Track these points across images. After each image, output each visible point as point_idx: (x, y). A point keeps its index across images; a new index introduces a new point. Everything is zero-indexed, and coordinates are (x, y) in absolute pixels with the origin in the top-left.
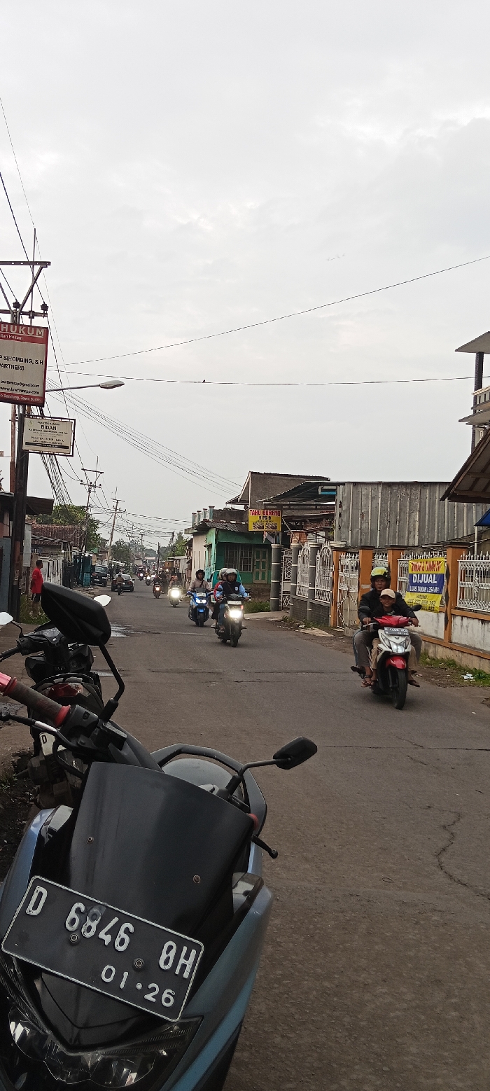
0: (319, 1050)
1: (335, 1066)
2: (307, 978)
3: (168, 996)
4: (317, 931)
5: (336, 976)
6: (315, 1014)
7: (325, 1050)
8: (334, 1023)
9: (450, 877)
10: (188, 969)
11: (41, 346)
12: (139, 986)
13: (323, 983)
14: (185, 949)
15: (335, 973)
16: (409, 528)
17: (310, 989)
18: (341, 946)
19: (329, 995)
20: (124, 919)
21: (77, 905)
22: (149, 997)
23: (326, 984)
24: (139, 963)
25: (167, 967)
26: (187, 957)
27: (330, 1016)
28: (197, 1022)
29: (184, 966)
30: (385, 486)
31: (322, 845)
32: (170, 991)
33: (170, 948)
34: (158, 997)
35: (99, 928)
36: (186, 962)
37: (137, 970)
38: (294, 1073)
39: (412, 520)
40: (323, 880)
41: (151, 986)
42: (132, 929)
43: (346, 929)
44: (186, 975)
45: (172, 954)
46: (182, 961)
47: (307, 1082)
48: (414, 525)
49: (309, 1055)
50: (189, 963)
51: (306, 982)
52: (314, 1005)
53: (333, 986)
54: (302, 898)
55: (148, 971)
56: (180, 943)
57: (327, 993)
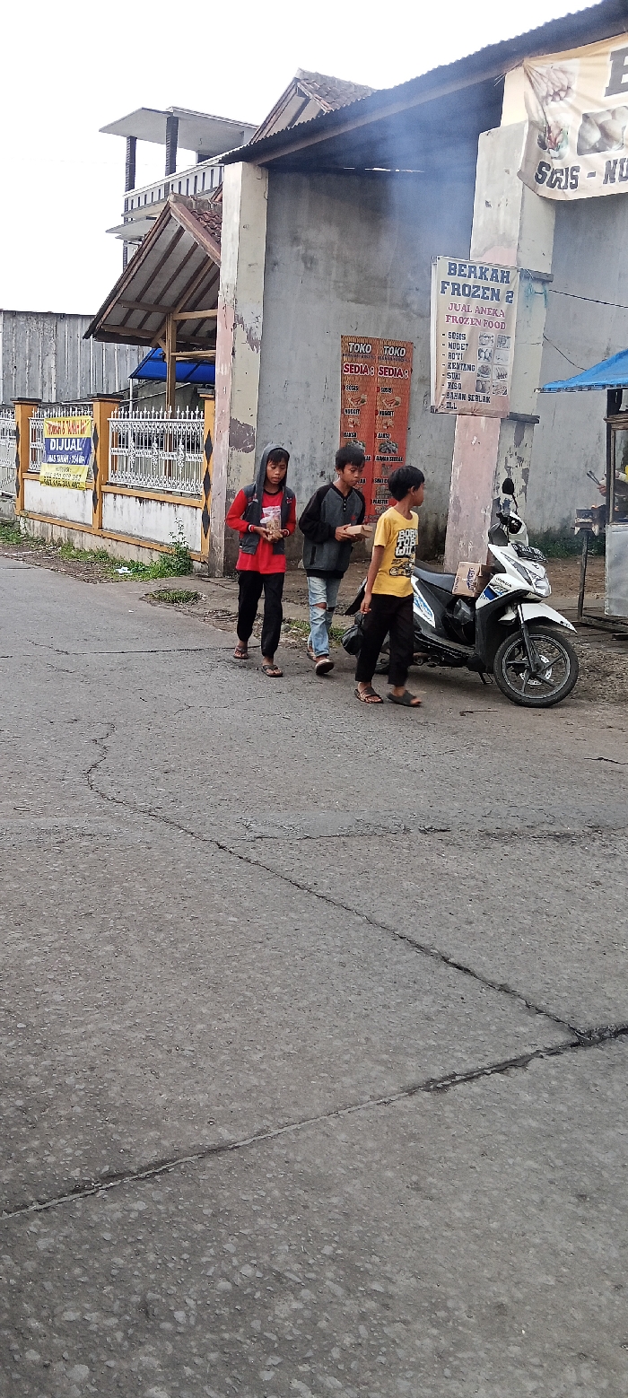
9: (103, 796)
16: (43, 378)
30: (7, 316)
39: (46, 367)
48: (50, 374)
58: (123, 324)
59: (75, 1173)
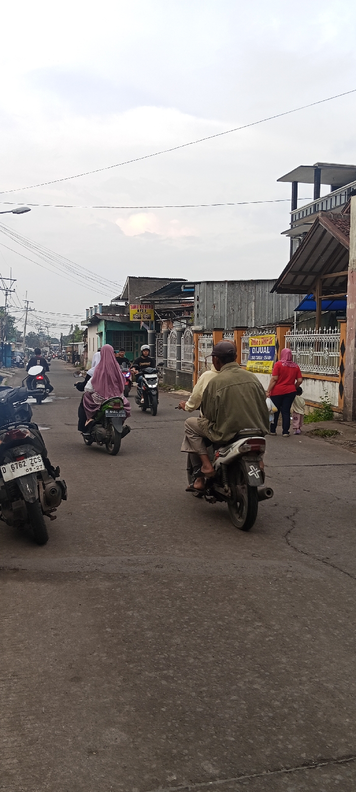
0: (220, 665)
2: (206, 620)
4: (210, 589)
5: (226, 617)
6: (214, 643)
7: (225, 665)
9: (296, 549)
13: (218, 622)
16: (247, 314)
17: (209, 627)
19: (223, 629)
27: (225, 643)
30: (229, 284)
39: (249, 308)
43: (229, 586)
48: (251, 312)
53: (225, 624)
54: (196, 569)
58: (292, 283)
59: (304, 755)
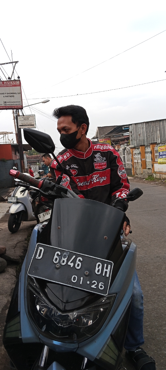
0: (155, 310)
1: (163, 315)
2: (146, 286)
3: (101, 285)
4: (147, 270)
5: (157, 284)
6: (152, 298)
7: (158, 310)
8: (160, 301)
10: (108, 273)
11: (18, 87)
12: (88, 283)
13: (153, 287)
14: (105, 265)
15: (156, 284)
16: (156, 137)
17: (148, 290)
18: (157, 274)
19: (156, 291)
20: (77, 256)
21: (57, 253)
22: (93, 286)
23: (154, 287)
24: (87, 272)
25: (99, 273)
26: (107, 268)
27: (157, 298)
28: (115, 295)
29: (106, 272)
30: (146, 123)
31: (143, 242)
32: (102, 283)
33: (99, 265)
34: (97, 286)
35: (68, 261)
36: (107, 270)
37: (86, 276)
38: (148, 319)
39: (157, 134)
40: (146, 253)
41: (93, 282)
42: (81, 260)
43: (158, 268)
44: (108, 276)
45: (100, 268)
46: (105, 270)
47: (154, 322)
48: (158, 136)
49: (152, 313)
50: (108, 271)
51: (146, 288)
52: (151, 295)
53: (157, 288)
54: (139, 260)
55: (91, 276)
56: (103, 263)
57: (155, 291)
